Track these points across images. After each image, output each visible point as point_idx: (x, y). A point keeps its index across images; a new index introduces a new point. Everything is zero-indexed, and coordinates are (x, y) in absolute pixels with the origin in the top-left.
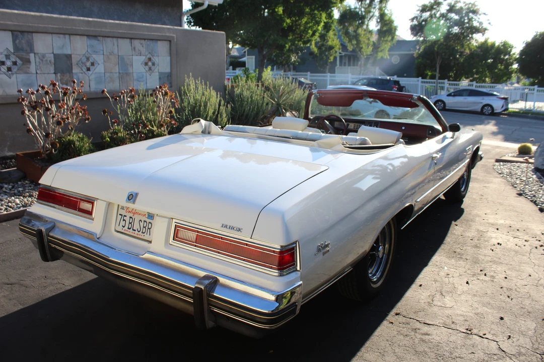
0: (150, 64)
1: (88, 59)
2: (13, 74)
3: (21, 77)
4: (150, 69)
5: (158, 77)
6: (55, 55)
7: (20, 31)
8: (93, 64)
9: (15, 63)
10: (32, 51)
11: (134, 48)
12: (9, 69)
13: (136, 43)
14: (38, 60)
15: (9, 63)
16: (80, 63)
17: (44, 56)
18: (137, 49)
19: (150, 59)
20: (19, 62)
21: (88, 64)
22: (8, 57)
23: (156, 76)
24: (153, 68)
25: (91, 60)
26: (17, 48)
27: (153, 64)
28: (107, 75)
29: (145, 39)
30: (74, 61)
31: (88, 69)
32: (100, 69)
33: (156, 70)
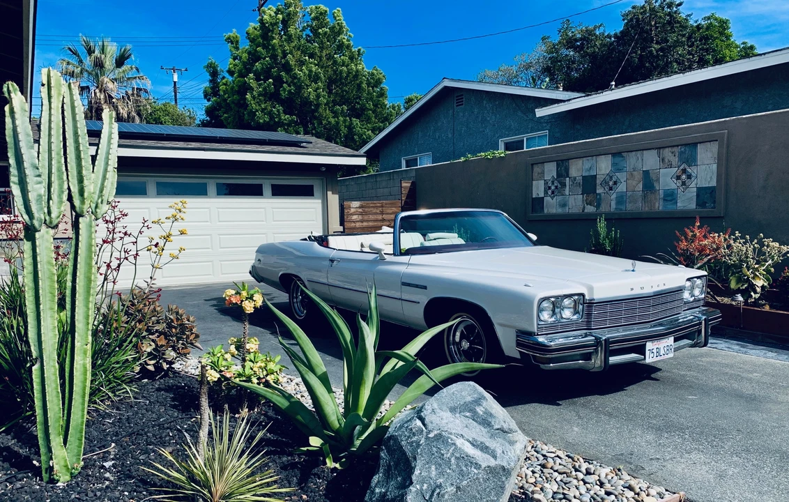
0: (684, 177)
1: (611, 178)
2: (554, 196)
3: (559, 198)
4: (684, 183)
5: (695, 194)
6: (583, 177)
7: (561, 160)
8: (615, 183)
9: (556, 187)
10: (568, 176)
11: (663, 160)
12: (553, 193)
13: (667, 153)
14: (571, 183)
15: (553, 188)
16: (605, 183)
17: (575, 178)
18: (667, 161)
19: (684, 171)
20: (559, 186)
21: (611, 183)
22: (553, 183)
23: (693, 191)
24: (688, 182)
25: (614, 179)
26: (559, 175)
27: (689, 177)
28: (629, 193)
29: (678, 146)
30: (598, 182)
31: (611, 189)
32: (622, 188)
33: (693, 185)
